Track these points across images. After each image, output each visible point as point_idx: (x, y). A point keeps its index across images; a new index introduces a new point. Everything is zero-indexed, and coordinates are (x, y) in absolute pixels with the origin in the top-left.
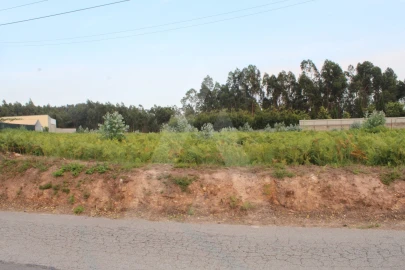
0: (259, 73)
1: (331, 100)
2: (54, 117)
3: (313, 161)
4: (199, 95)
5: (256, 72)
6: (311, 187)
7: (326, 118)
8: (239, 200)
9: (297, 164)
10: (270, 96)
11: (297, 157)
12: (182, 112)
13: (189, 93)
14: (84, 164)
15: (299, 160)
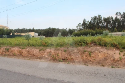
4: (82, 25)
5: (100, 17)
7: (116, 32)
13: (79, 24)
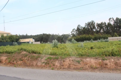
0: (95, 23)
1: (118, 30)
2: (34, 39)
3: (112, 55)
4: (76, 31)
5: (94, 23)
6: (112, 62)
7: (117, 36)
8: (93, 66)
9: (108, 56)
10: (99, 30)
11: (108, 54)
12: (71, 36)
13: (73, 30)
14: (52, 56)
15: (108, 55)
